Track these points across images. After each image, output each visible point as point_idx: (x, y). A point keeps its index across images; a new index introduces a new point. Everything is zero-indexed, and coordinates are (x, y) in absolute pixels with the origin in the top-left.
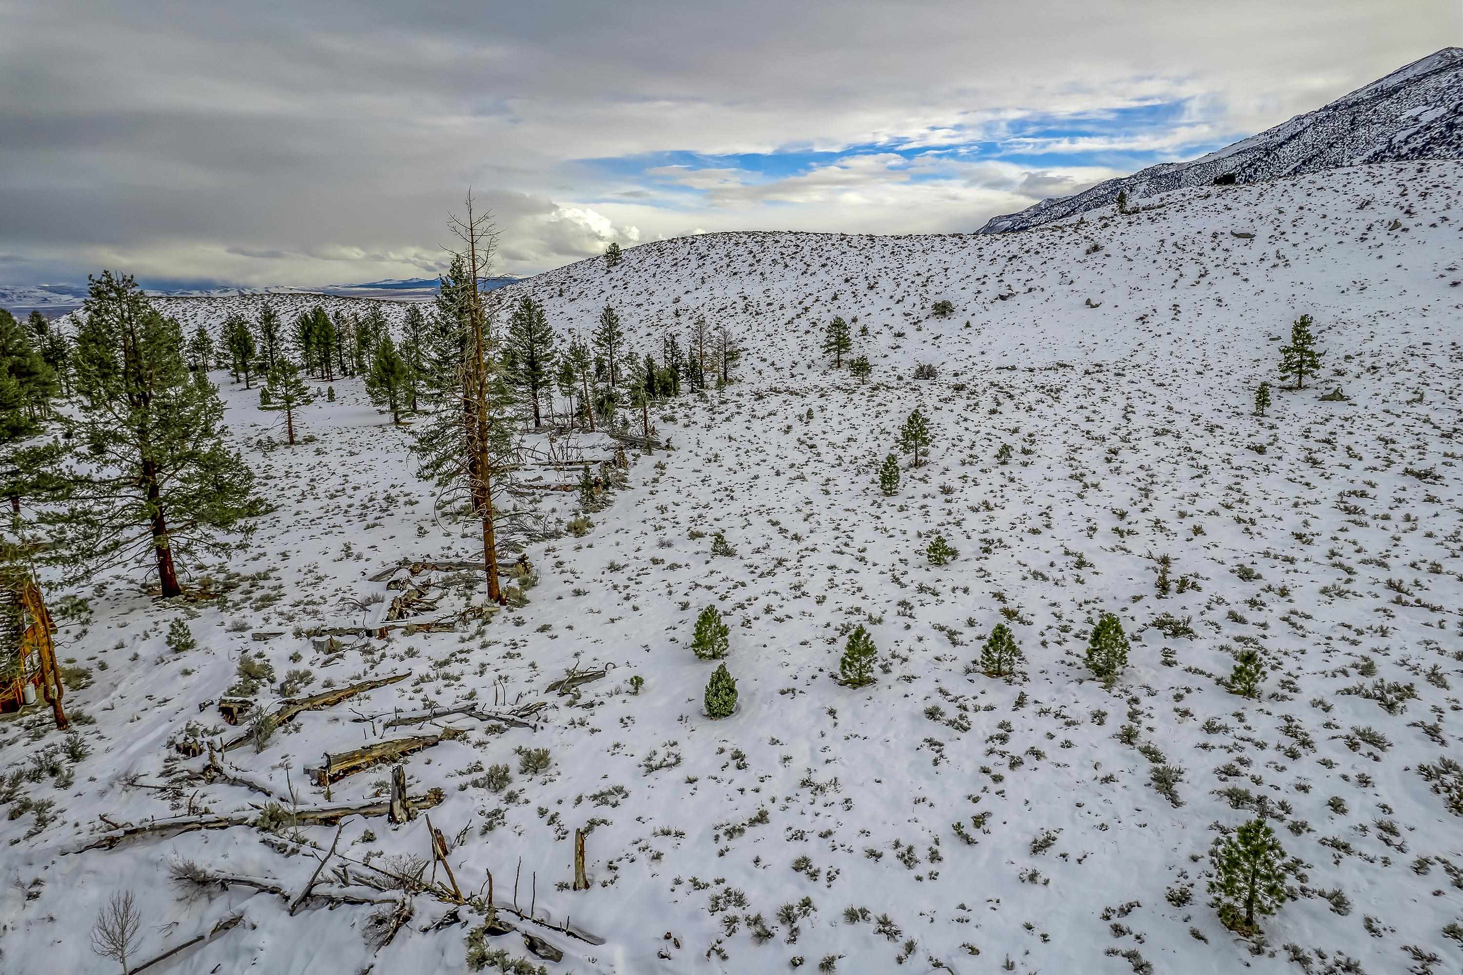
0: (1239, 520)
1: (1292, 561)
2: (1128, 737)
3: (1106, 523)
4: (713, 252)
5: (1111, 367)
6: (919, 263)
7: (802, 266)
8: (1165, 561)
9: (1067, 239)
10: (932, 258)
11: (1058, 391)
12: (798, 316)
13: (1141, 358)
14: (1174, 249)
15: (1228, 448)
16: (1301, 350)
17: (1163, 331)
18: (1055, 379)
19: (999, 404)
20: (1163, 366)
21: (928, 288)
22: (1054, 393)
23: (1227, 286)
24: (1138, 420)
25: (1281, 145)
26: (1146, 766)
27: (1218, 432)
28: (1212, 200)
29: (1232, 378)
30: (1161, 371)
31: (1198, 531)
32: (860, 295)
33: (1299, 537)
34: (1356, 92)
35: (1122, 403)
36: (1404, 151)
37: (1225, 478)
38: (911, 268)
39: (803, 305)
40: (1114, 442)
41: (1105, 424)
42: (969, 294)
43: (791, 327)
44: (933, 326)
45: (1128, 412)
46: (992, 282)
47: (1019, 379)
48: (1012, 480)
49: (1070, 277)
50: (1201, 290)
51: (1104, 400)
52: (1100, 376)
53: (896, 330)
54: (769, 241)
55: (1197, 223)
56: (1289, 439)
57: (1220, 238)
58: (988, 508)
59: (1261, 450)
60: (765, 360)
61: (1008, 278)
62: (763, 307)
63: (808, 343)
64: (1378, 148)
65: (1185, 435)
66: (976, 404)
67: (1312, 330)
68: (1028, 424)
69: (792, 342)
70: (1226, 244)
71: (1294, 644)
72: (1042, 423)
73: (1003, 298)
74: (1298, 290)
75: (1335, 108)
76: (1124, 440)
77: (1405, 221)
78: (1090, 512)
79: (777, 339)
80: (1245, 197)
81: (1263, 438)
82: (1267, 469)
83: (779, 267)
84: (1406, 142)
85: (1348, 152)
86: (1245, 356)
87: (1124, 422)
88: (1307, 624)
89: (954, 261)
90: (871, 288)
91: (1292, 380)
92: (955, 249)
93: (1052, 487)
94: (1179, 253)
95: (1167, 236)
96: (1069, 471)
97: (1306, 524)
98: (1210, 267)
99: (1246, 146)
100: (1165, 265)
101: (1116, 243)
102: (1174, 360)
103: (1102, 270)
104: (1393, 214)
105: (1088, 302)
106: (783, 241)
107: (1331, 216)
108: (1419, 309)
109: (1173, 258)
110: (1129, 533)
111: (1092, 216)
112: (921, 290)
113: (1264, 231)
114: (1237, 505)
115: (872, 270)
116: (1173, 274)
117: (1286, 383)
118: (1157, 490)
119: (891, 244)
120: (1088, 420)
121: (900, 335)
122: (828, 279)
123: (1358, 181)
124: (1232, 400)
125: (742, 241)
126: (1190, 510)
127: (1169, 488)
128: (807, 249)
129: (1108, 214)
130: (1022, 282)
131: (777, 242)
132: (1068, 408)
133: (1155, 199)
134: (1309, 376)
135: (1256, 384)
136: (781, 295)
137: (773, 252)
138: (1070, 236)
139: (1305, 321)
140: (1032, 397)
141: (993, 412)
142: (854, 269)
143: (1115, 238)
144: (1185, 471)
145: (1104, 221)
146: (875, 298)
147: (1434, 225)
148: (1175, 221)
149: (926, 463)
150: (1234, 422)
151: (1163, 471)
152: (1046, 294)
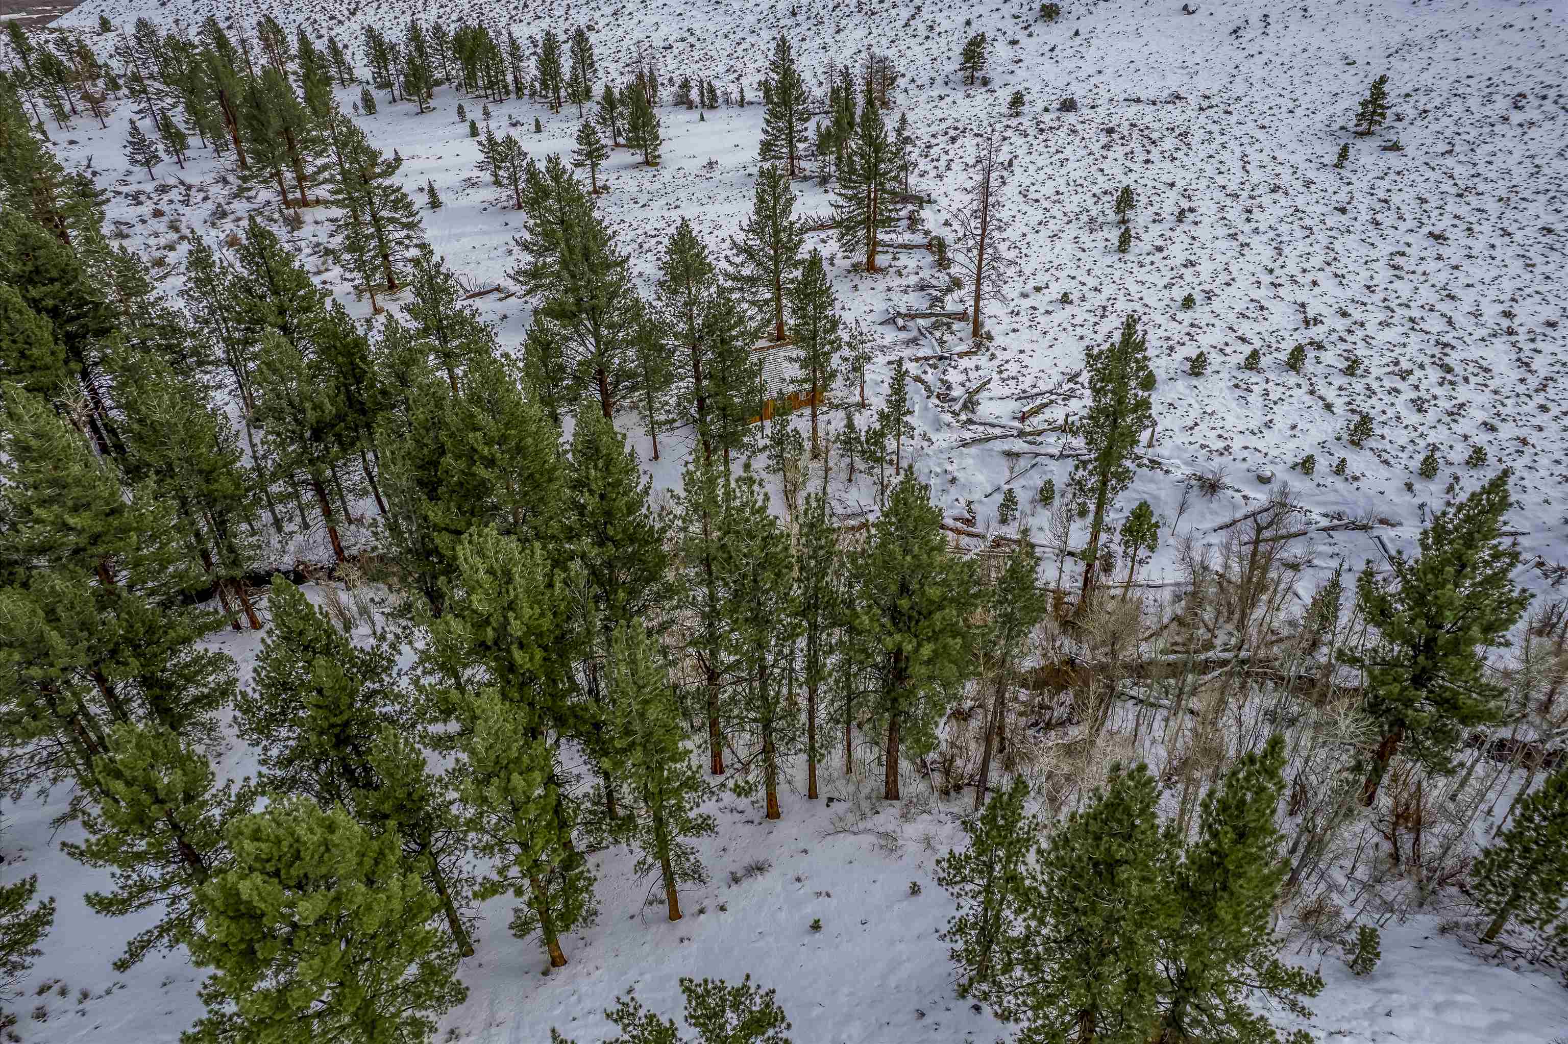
1: (1365, 304)
2: (1312, 392)
3: (1264, 277)
5: (1217, 100)
8: (1303, 305)
11: (1186, 134)
12: (913, 17)
13: (1240, 87)
15: (1321, 206)
16: (1375, 102)
17: (1255, 49)
18: (1178, 116)
19: (1148, 152)
20: (1260, 101)
22: (1184, 137)
24: (1255, 172)
26: (1321, 403)
27: (1312, 187)
30: (1260, 106)
35: (1238, 151)
37: (1324, 237)
40: (1245, 198)
41: (1232, 176)
44: (1044, 32)
45: (1245, 161)
47: (1150, 116)
48: (1194, 238)
51: (1223, 146)
52: (1212, 112)
53: (1010, 36)
56: (1360, 197)
58: (1192, 264)
59: (1343, 211)
63: (934, 53)
65: (1291, 191)
66: (1132, 152)
69: (919, 52)
71: (1368, 353)
72: (1188, 176)
76: (1251, 196)
78: (1252, 268)
82: (1348, 229)
87: (1245, 175)
88: (1373, 342)
91: (1365, 127)
96: (1226, 230)
97: (1371, 277)
102: (1268, 91)
105: (1185, 8)
110: (1279, 284)
114: (1333, 263)
117: (1360, 129)
118: (1285, 249)
120: (1219, 171)
121: (1015, 43)
124: (1318, 148)
126: (1307, 265)
127: (1291, 247)
132: (1200, 156)
134: (1377, 126)
141: (1147, 161)
151: (1285, 230)
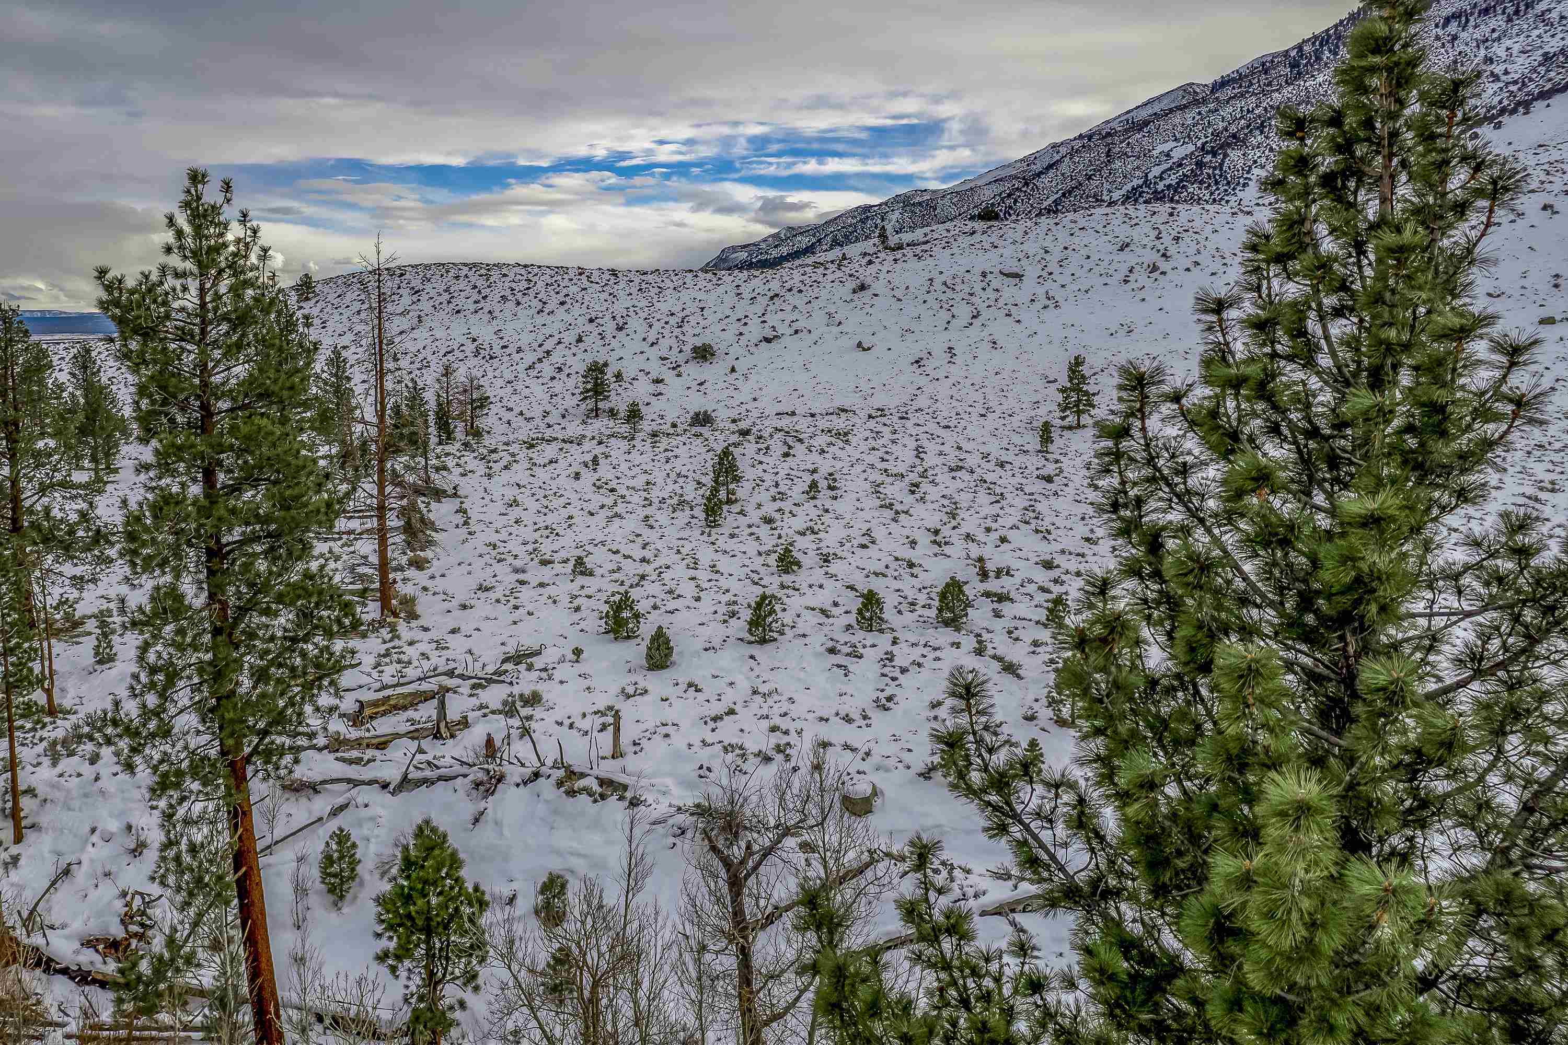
0: (1037, 531)
1: (1083, 556)
2: (979, 652)
3: (924, 539)
4: (428, 287)
5: (894, 411)
6: (671, 301)
7: (536, 303)
8: (981, 560)
9: (830, 277)
10: (685, 296)
11: (846, 434)
12: (540, 360)
13: (923, 402)
14: (944, 288)
15: (1018, 479)
16: (1078, 390)
17: (941, 374)
18: (840, 423)
19: (790, 447)
20: (945, 411)
21: (684, 329)
22: (844, 436)
23: (1000, 328)
24: (931, 459)
25: (1039, 175)
26: (996, 664)
27: (1008, 467)
28: (977, 237)
29: (1015, 419)
30: (945, 414)
31: (1003, 540)
32: (609, 336)
33: (1088, 540)
34: (1108, 122)
35: (912, 444)
36: (1160, 187)
37: (1021, 502)
38: (664, 307)
39: (545, 348)
40: (913, 477)
41: (899, 463)
42: (730, 335)
43: (533, 373)
44: (694, 371)
45: (919, 452)
46: (754, 322)
47: (803, 424)
48: (827, 511)
49: (838, 317)
50: (974, 332)
51: (893, 442)
52: (884, 420)
53: (654, 375)
54: (495, 275)
55: (964, 262)
56: (1073, 471)
57: (989, 277)
58: (813, 532)
59: (1049, 479)
60: (511, 409)
61: (772, 320)
62: (497, 350)
63: (556, 391)
64: (1136, 182)
65: (978, 470)
66: (767, 448)
67: (1085, 370)
68: (825, 466)
69: (538, 390)
70: (995, 284)
72: (839, 465)
73: (768, 340)
74: (1070, 332)
75: (1090, 138)
76: (923, 475)
77: (1163, 265)
78: (906, 532)
79: (519, 386)
80: (1010, 235)
81: (1050, 469)
82: (1056, 494)
83: (511, 305)
84: (1162, 179)
85: (1106, 186)
86: (1024, 398)
87: (918, 462)
89: (711, 299)
90: (620, 329)
91: (1071, 419)
92: (710, 286)
93: (866, 515)
94: (950, 294)
95: (934, 274)
96: (878, 503)
97: (1092, 531)
98: (982, 307)
99: (1003, 174)
100: (936, 306)
101: (882, 282)
102: (955, 403)
103: (871, 311)
104: (1151, 257)
105: (859, 345)
106: (512, 275)
107: (1094, 257)
108: (1181, 351)
109: (943, 297)
110: (946, 543)
111: (853, 250)
112: (677, 331)
113: (1031, 271)
114: (1033, 522)
115: (619, 308)
116: (944, 315)
117: (1066, 423)
118: (962, 514)
119: (637, 280)
120: (883, 460)
121: (658, 381)
122: (568, 318)
123: (1116, 222)
124: (1017, 439)
125: (463, 273)
126: (994, 526)
127: (972, 511)
128: (540, 284)
129: (872, 250)
130: (787, 323)
131: (505, 275)
132: (861, 449)
133: (918, 234)
134: (1086, 416)
135: (1038, 424)
136: (516, 337)
137: (502, 287)
138: (833, 274)
139: (1078, 362)
140: (821, 440)
141: (786, 455)
142: (597, 307)
143: (881, 276)
144: (983, 498)
145: (868, 258)
146: (626, 340)
147: (1188, 270)
148: (943, 257)
149: (736, 501)
150: (1022, 458)
151: (964, 499)
152: (814, 336)
